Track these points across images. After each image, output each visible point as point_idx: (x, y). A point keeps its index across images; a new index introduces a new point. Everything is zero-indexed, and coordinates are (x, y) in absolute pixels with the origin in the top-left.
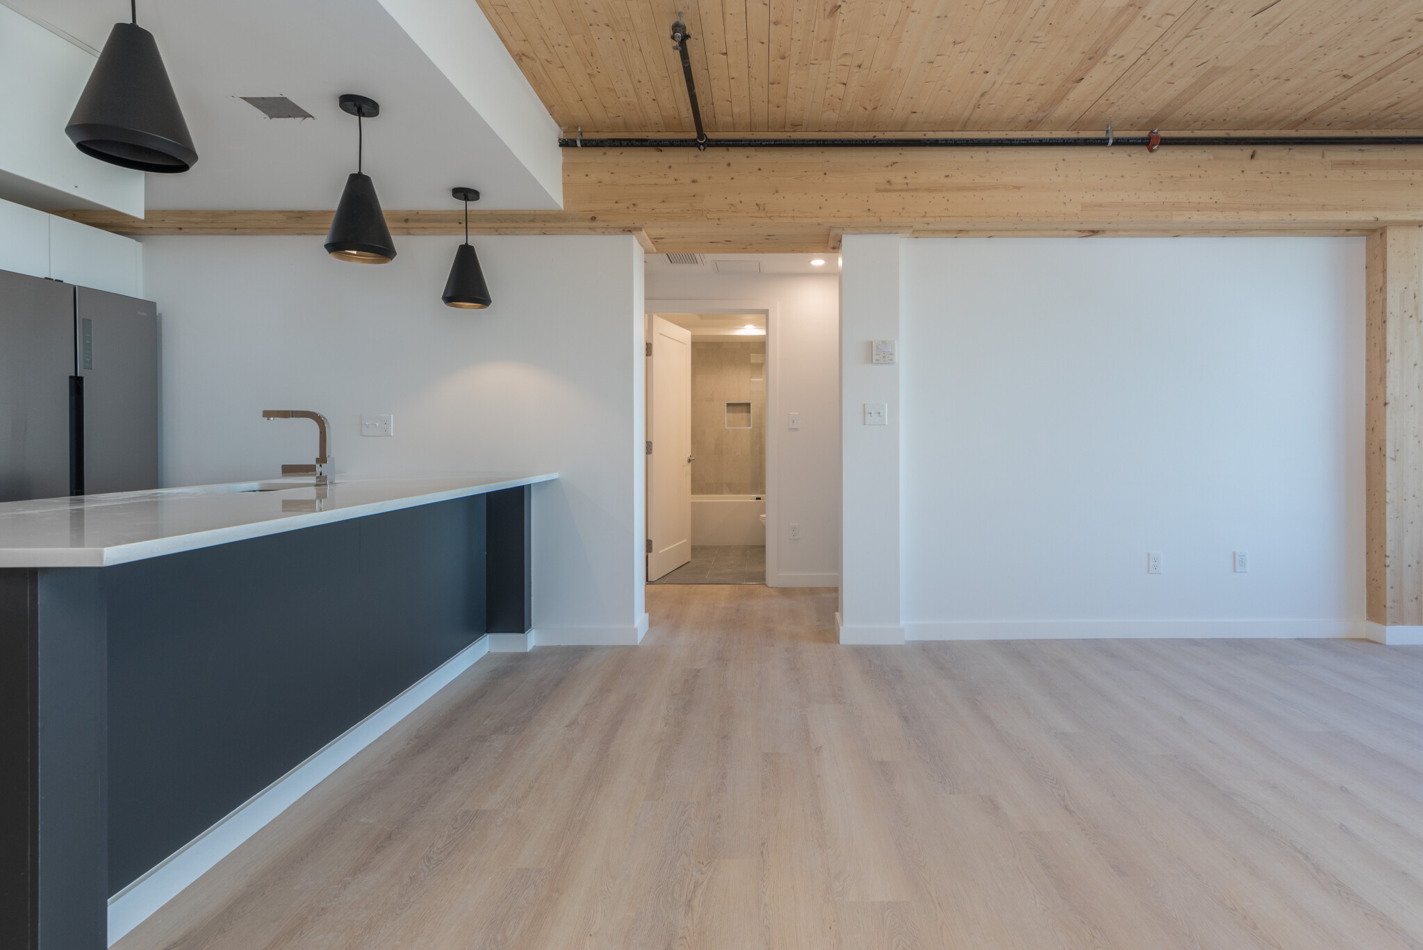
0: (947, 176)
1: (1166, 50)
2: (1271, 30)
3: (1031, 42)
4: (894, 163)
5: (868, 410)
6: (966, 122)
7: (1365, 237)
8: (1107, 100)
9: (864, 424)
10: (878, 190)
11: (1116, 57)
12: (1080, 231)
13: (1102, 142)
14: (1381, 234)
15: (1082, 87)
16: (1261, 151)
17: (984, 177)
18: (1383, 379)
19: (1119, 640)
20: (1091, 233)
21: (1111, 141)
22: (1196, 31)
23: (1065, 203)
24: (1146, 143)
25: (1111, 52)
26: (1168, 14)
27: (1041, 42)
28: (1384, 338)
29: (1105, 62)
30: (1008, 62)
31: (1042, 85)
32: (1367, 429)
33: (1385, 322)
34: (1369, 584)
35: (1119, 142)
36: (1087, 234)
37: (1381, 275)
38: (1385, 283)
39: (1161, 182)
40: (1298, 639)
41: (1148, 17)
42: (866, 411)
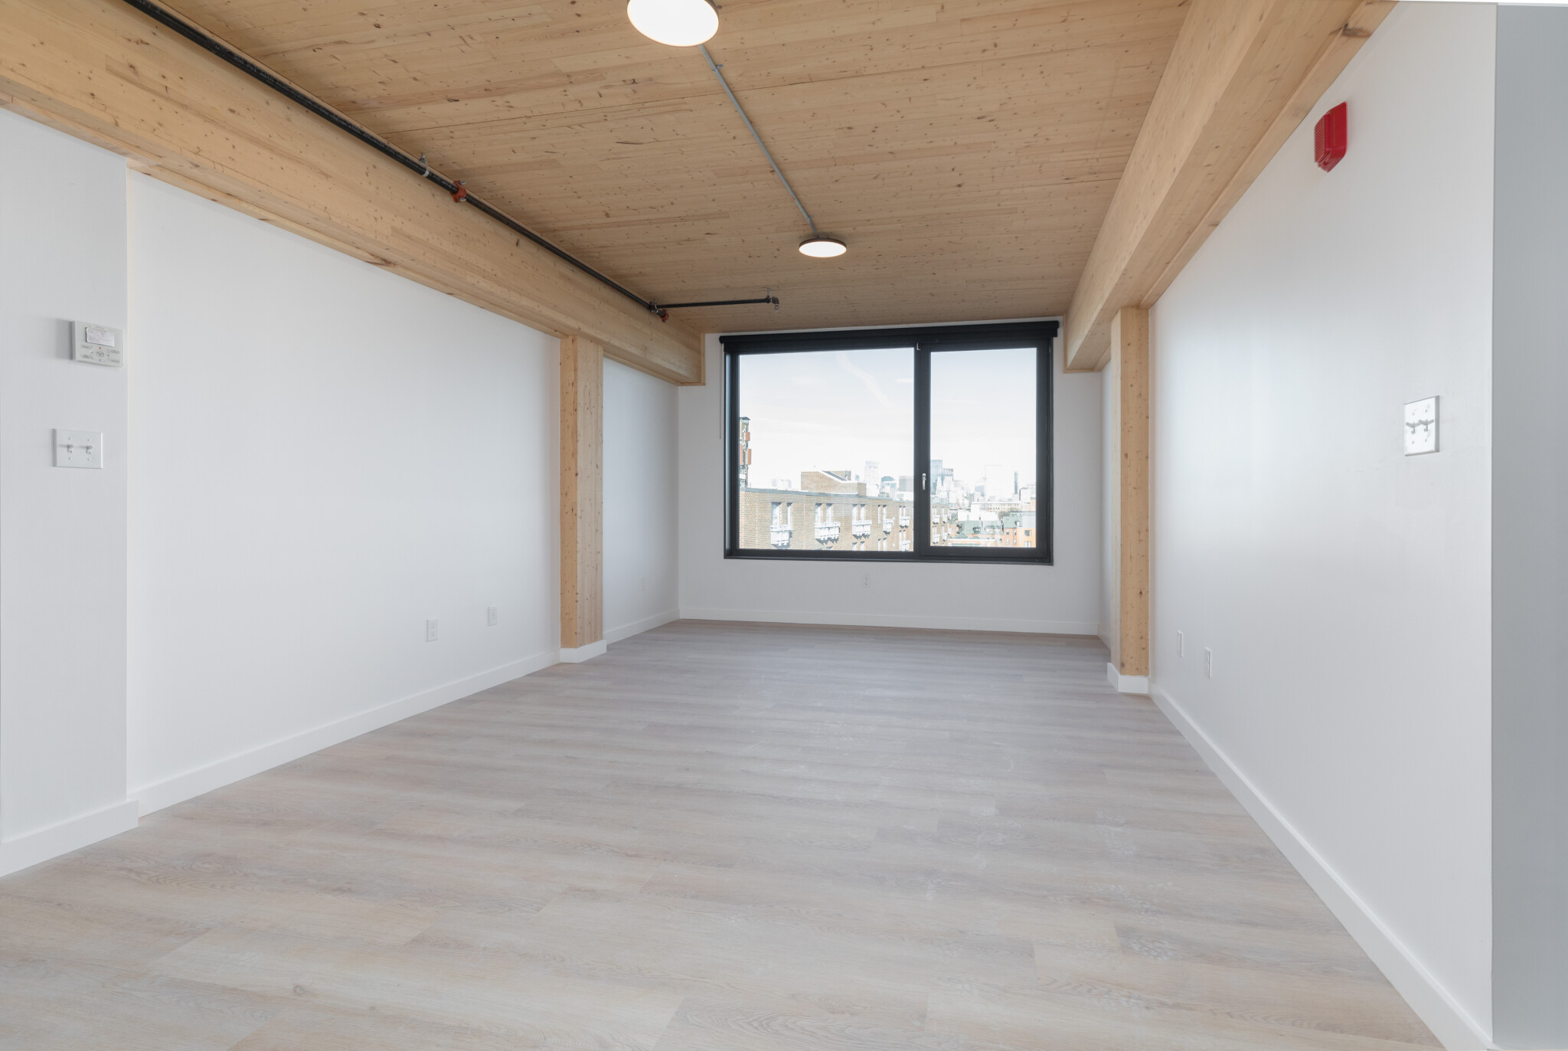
0: (232, 111)
1: (544, 126)
2: (613, 158)
3: (461, 37)
4: (142, 42)
5: (62, 440)
6: (277, 53)
7: (560, 340)
8: (452, 132)
9: (54, 464)
10: (109, 70)
11: (508, 104)
12: (372, 255)
13: (420, 170)
14: (573, 341)
15: (447, 108)
16: (524, 242)
17: (284, 139)
18: (574, 454)
19: (401, 721)
20: (383, 262)
21: (427, 173)
22: (579, 128)
23: (376, 219)
24: (454, 191)
25: (507, 98)
26: (580, 102)
27: (468, 45)
28: (576, 423)
29: (493, 101)
30: (414, 35)
31: (415, 79)
32: (562, 494)
33: (576, 410)
34: (562, 618)
35: (432, 178)
36: (376, 261)
37: (573, 372)
38: (576, 379)
39: (458, 236)
40: (528, 675)
41: (567, 93)
42: (59, 442)
